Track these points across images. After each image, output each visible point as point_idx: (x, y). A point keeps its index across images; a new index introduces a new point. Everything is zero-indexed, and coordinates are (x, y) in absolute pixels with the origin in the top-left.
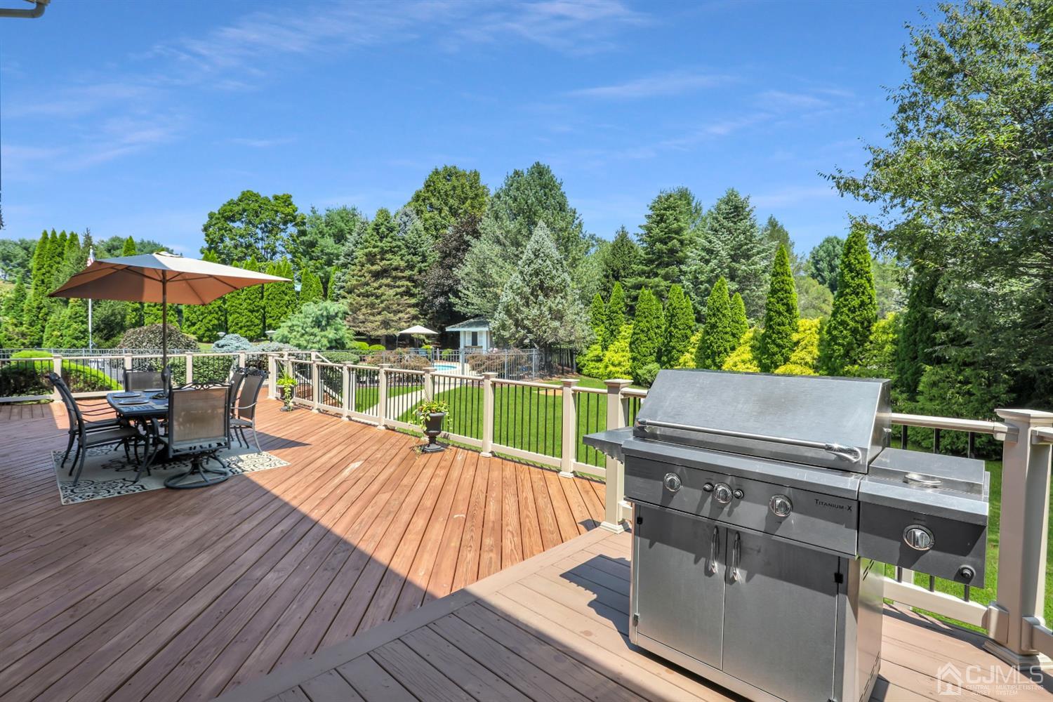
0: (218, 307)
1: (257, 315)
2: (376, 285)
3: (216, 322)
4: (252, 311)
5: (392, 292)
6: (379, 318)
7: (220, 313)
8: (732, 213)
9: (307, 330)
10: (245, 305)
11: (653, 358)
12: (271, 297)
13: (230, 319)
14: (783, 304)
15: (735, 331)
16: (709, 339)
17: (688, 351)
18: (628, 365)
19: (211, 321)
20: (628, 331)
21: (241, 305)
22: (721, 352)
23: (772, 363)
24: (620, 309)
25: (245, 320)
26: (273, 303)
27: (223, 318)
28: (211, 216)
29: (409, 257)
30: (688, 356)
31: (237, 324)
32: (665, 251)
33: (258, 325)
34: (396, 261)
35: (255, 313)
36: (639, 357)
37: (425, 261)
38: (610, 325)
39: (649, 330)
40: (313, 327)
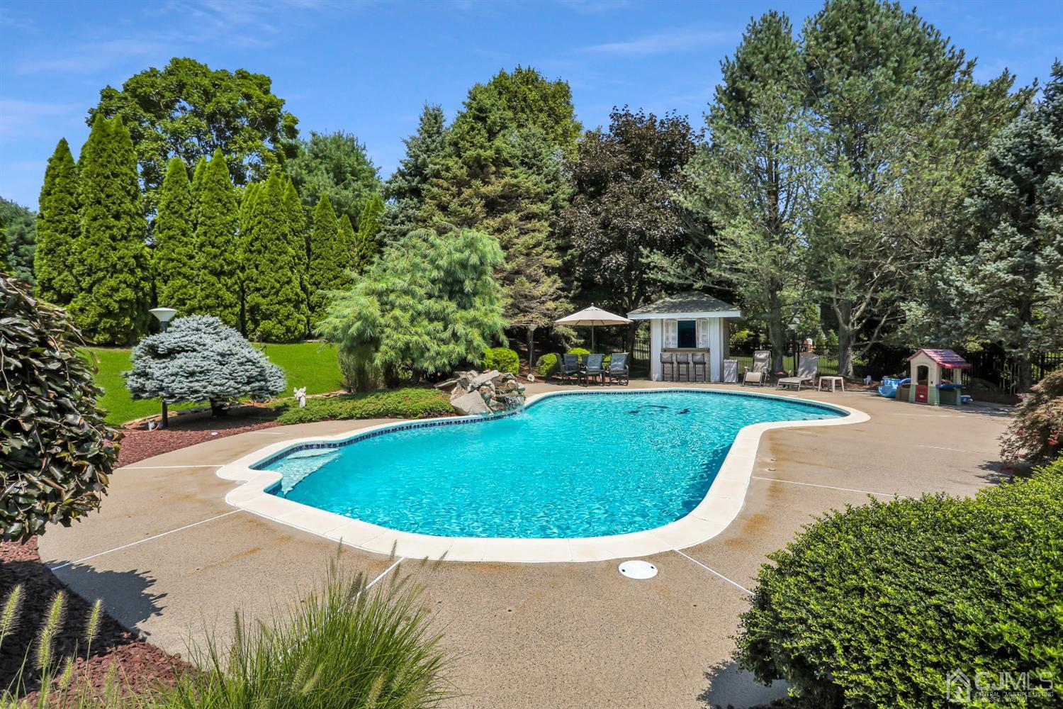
0: (135, 257)
1: (230, 282)
3: (130, 294)
4: (218, 274)
7: (139, 273)
10: (201, 259)
12: (257, 245)
19: (117, 290)
21: (191, 257)
25: (200, 294)
26: (263, 260)
27: (147, 286)
28: (108, 95)
33: (231, 306)
35: (224, 279)
40: (440, 298)
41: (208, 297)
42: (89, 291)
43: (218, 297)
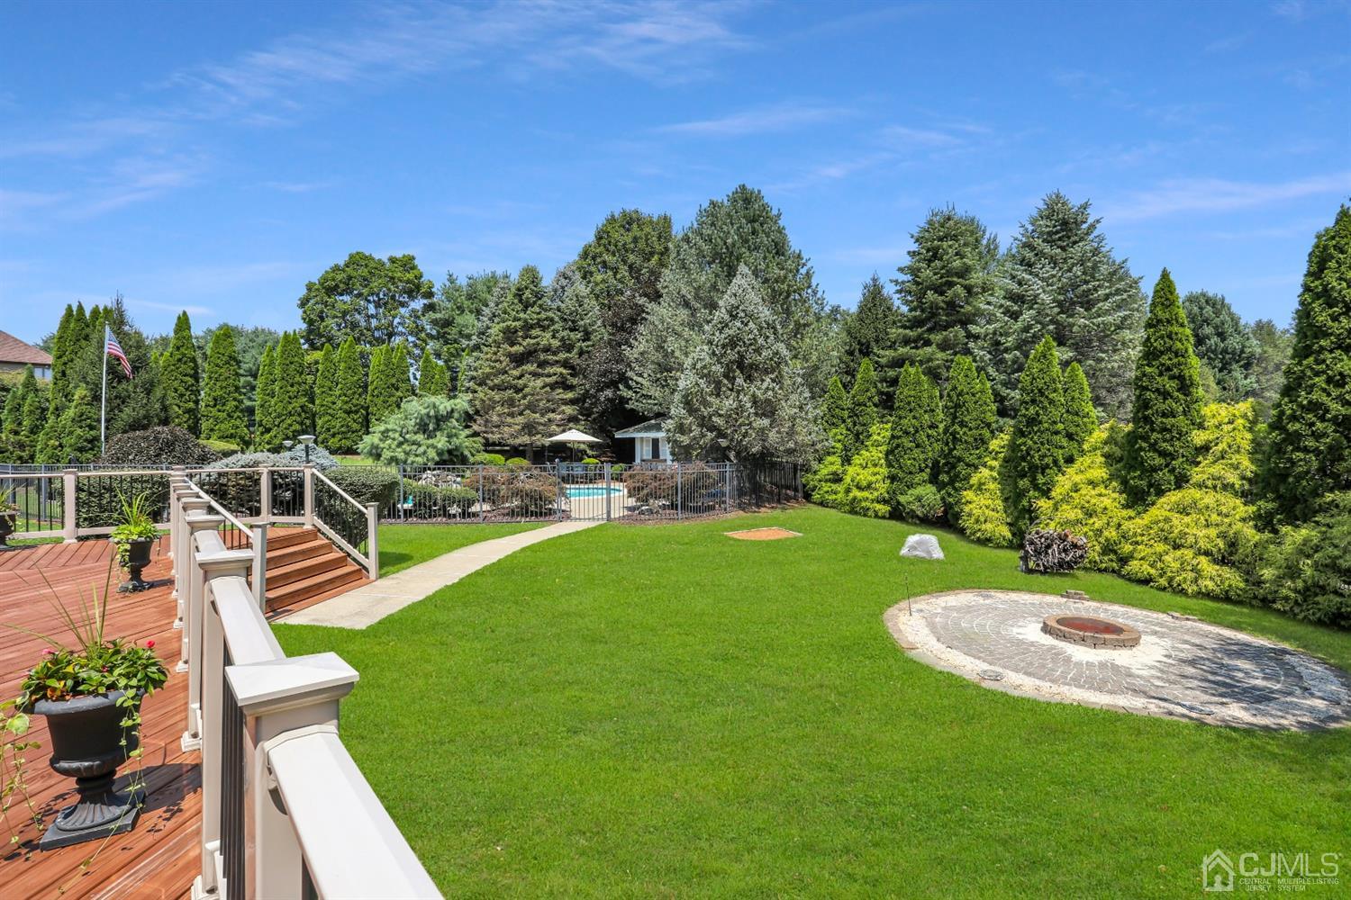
0: (301, 407)
2: (516, 373)
4: (348, 412)
5: (539, 383)
6: (520, 419)
7: (303, 415)
8: (1057, 232)
9: (407, 436)
10: (339, 404)
11: (925, 476)
12: (376, 392)
13: (319, 422)
14: (1172, 378)
15: (1073, 429)
16: (1024, 444)
17: (985, 465)
18: (882, 488)
19: (291, 425)
20: (884, 433)
21: (334, 403)
22: (1047, 466)
23: (1150, 485)
24: (870, 399)
25: (338, 425)
26: (379, 401)
28: (310, 287)
29: (565, 333)
30: (985, 472)
31: (328, 430)
32: (942, 305)
33: (356, 431)
34: (546, 339)
35: (352, 415)
36: (901, 475)
37: (588, 339)
38: (855, 424)
39: (917, 431)
40: (415, 433)
41: (342, 426)
42: (278, 426)
43: (348, 426)
